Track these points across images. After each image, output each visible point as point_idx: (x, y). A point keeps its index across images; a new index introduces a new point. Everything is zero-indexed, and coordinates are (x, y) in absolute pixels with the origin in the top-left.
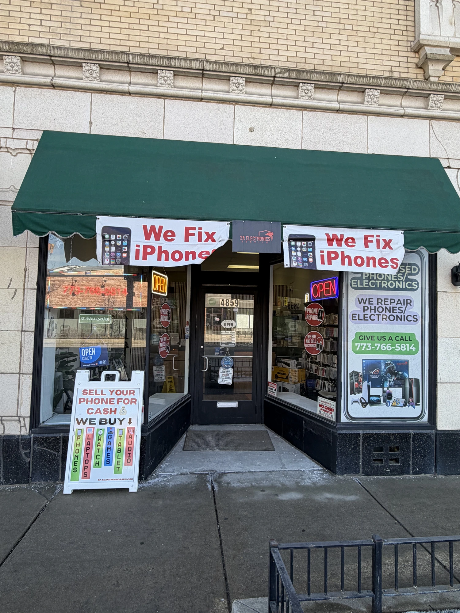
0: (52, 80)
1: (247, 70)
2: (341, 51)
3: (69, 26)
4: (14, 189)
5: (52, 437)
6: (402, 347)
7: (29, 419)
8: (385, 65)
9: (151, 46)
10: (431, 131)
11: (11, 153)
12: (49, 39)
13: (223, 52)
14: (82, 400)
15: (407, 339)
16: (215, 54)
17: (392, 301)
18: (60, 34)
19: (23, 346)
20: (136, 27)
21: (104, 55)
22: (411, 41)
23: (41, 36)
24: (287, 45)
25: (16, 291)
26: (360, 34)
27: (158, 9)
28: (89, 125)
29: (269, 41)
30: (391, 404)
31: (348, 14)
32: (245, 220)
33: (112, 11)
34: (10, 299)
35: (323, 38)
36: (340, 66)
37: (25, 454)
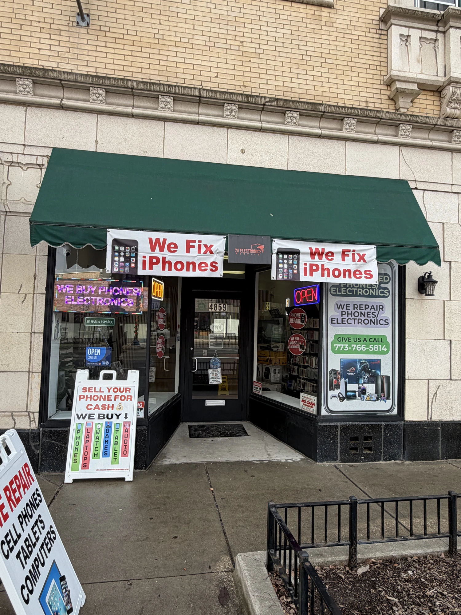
0: (61, 102)
1: (239, 98)
2: (322, 82)
3: (76, 51)
4: (24, 201)
5: (60, 431)
6: (375, 348)
7: (38, 414)
8: (361, 96)
9: (152, 72)
10: (401, 156)
11: (22, 168)
12: (58, 63)
13: (218, 80)
14: (82, 397)
15: (380, 340)
16: (210, 82)
17: (367, 307)
18: (68, 58)
19: (32, 346)
20: (138, 54)
21: (110, 80)
22: (384, 76)
23: (50, 60)
24: (275, 75)
25: (26, 295)
26: (340, 67)
27: (158, 39)
28: (95, 144)
29: (259, 71)
30: (365, 398)
31: (329, 50)
32: (239, 234)
33: (117, 39)
34: (21, 303)
35: (306, 70)
36: (322, 96)
37: (34, 446)
